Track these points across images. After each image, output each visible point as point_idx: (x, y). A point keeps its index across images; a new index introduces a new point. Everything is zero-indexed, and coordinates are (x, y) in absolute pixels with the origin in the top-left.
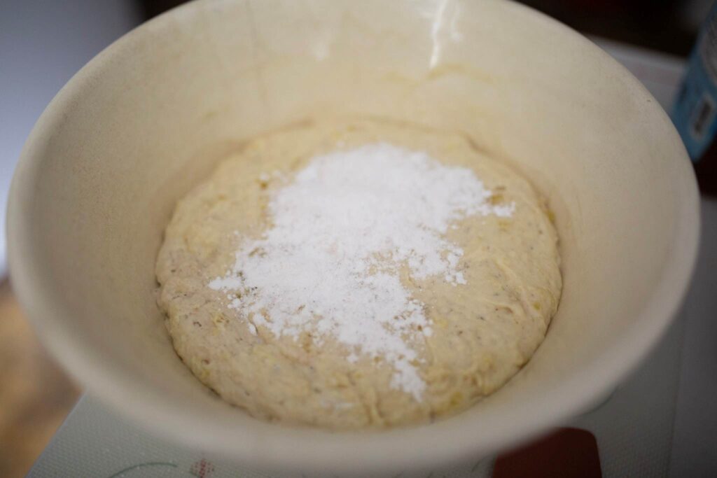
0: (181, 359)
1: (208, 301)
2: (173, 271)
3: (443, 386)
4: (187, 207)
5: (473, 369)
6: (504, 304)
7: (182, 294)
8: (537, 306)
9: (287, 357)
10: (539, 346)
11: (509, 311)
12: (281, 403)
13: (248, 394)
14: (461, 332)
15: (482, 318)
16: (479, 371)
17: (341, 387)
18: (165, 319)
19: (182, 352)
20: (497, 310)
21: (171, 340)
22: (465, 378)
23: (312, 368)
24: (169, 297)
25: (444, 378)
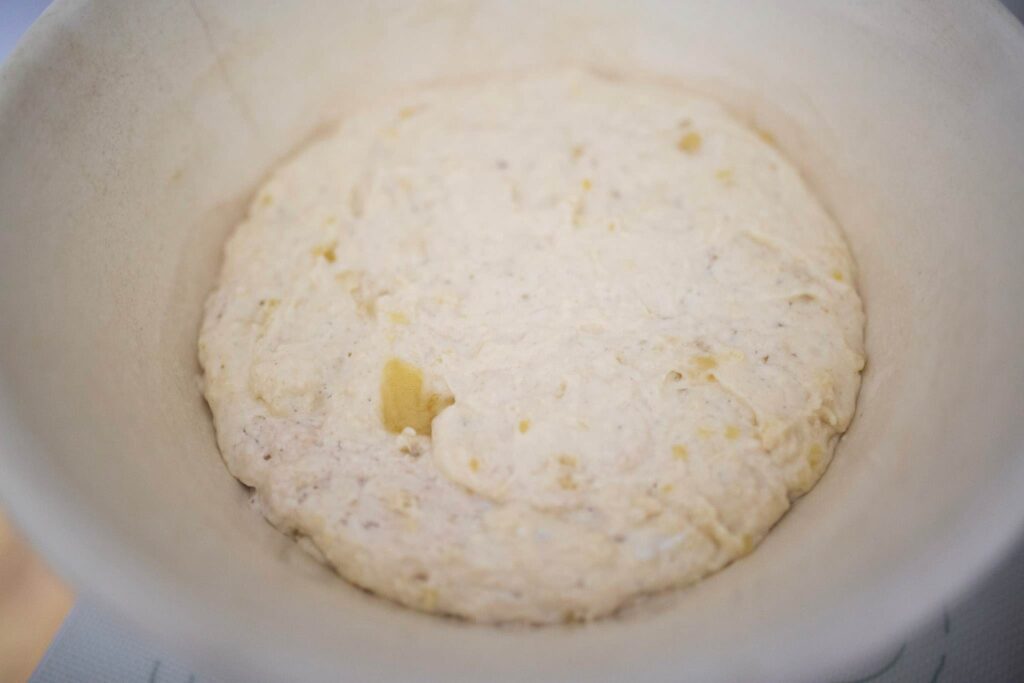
0: (368, 592)
1: (362, 481)
2: (268, 457)
3: (792, 447)
4: (221, 343)
5: (816, 402)
6: (798, 291)
7: (310, 490)
8: (838, 277)
9: (546, 511)
10: (864, 330)
11: (807, 298)
12: (580, 584)
13: (517, 594)
14: (766, 359)
15: (780, 325)
16: (825, 403)
17: (651, 517)
18: (296, 541)
19: (367, 580)
20: (791, 304)
21: (332, 569)
22: (811, 422)
23: (591, 509)
24: (292, 503)
25: (788, 435)
